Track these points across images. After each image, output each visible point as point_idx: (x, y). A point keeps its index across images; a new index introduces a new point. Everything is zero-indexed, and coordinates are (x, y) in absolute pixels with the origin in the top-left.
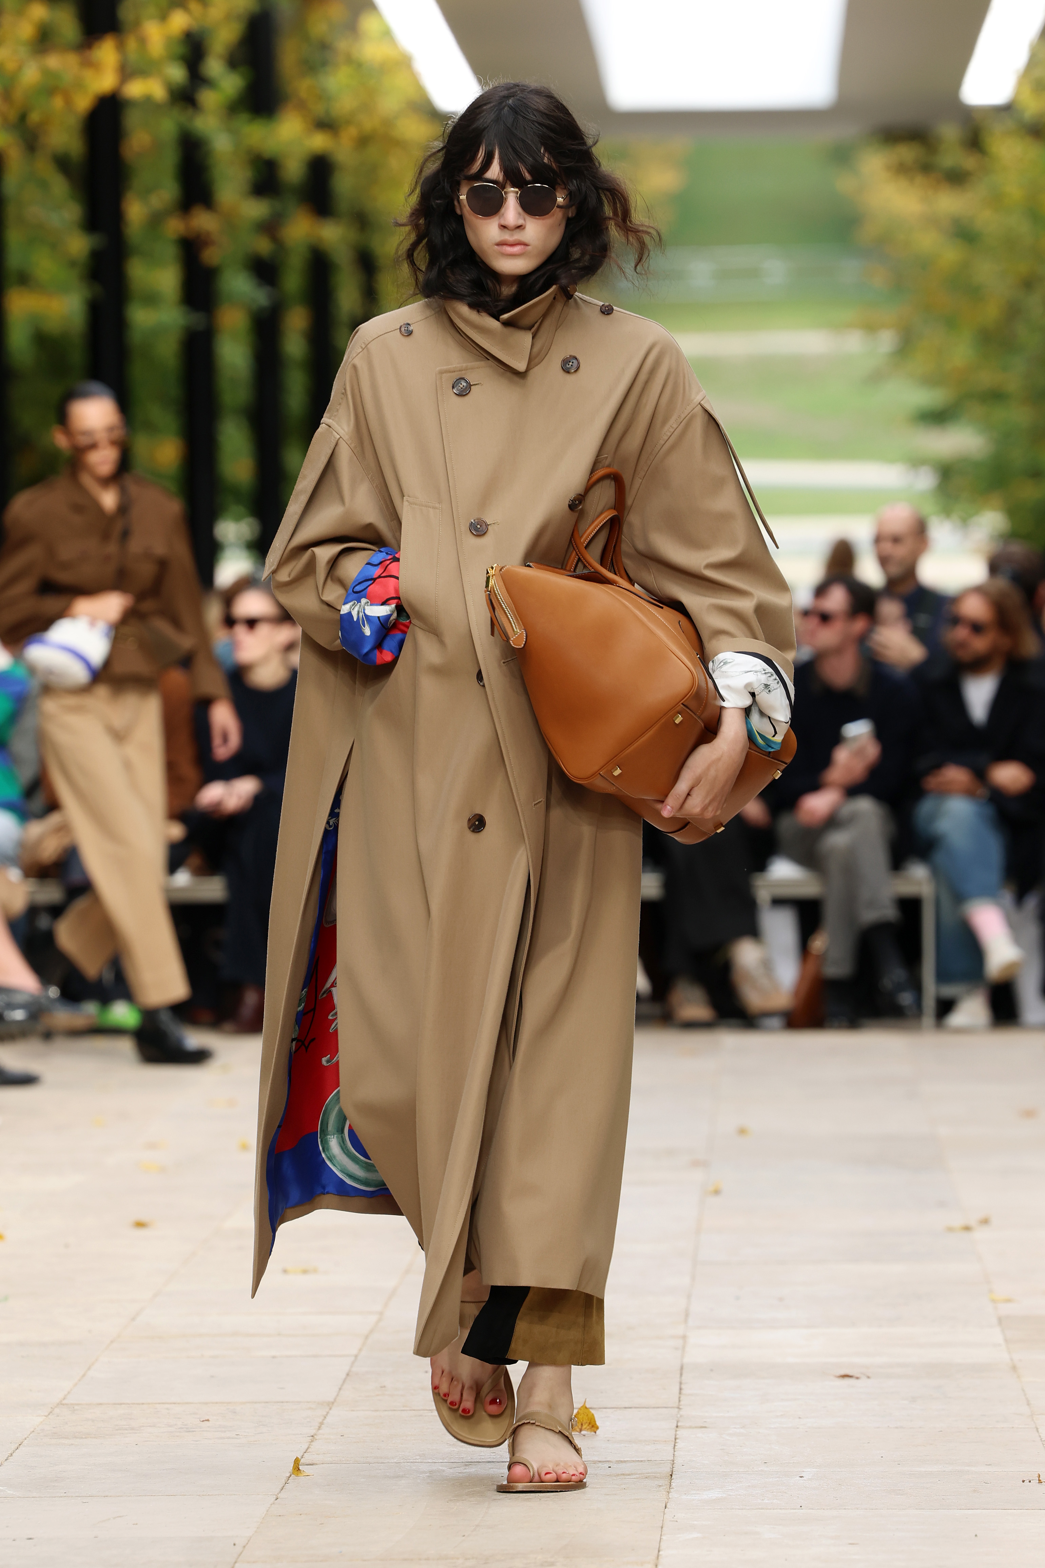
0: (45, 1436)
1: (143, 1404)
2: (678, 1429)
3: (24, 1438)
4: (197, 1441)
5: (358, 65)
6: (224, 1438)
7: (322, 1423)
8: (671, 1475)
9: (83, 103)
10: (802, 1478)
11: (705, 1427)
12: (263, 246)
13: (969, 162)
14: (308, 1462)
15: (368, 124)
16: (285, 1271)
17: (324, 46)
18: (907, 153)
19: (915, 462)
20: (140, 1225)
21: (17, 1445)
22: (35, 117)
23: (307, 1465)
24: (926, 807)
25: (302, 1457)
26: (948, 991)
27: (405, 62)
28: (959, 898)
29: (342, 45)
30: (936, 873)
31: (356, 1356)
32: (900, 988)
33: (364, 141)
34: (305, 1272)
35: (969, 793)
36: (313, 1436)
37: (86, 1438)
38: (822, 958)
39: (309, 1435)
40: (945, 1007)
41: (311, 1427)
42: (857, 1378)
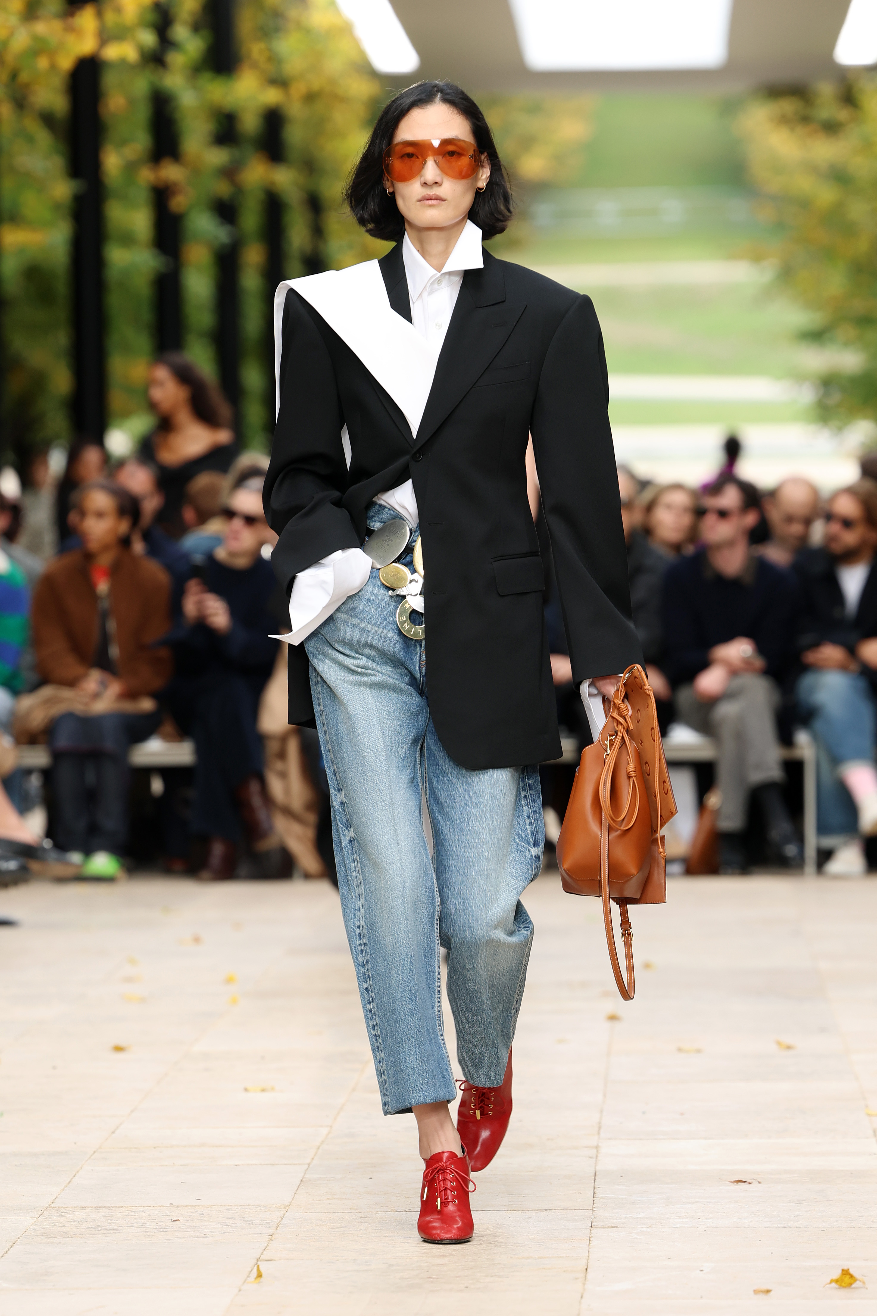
0: (36, 1235)
1: (122, 1207)
2: (592, 1229)
3: (17, 1237)
4: (169, 1240)
5: (307, 31)
6: (193, 1237)
7: (279, 1224)
8: (587, 1269)
9: (66, 63)
10: (702, 1272)
11: (617, 1227)
12: (223, 189)
13: (842, 114)
14: (267, 1258)
15: (316, 84)
16: (246, 1090)
17: (277, 14)
18: (788, 106)
19: (798, 377)
20: (118, 1049)
21: (11, 1244)
22: (24, 77)
23: (267, 1261)
24: (807, 681)
25: (262, 1254)
26: (828, 842)
27: (346, 30)
28: (836, 760)
29: (293, 13)
30: (816, 738)
31: (309, 1164)
32: (787, 841)
33: (310, 98)
34: (263, 1090)
35: (843, 668)
36: (271, 1235)
37: (72, 1237)
38: (717, 813)
39: (268, 1235)
40: (825, 856)
41: (269, 1227)
42: (750, 1183)
